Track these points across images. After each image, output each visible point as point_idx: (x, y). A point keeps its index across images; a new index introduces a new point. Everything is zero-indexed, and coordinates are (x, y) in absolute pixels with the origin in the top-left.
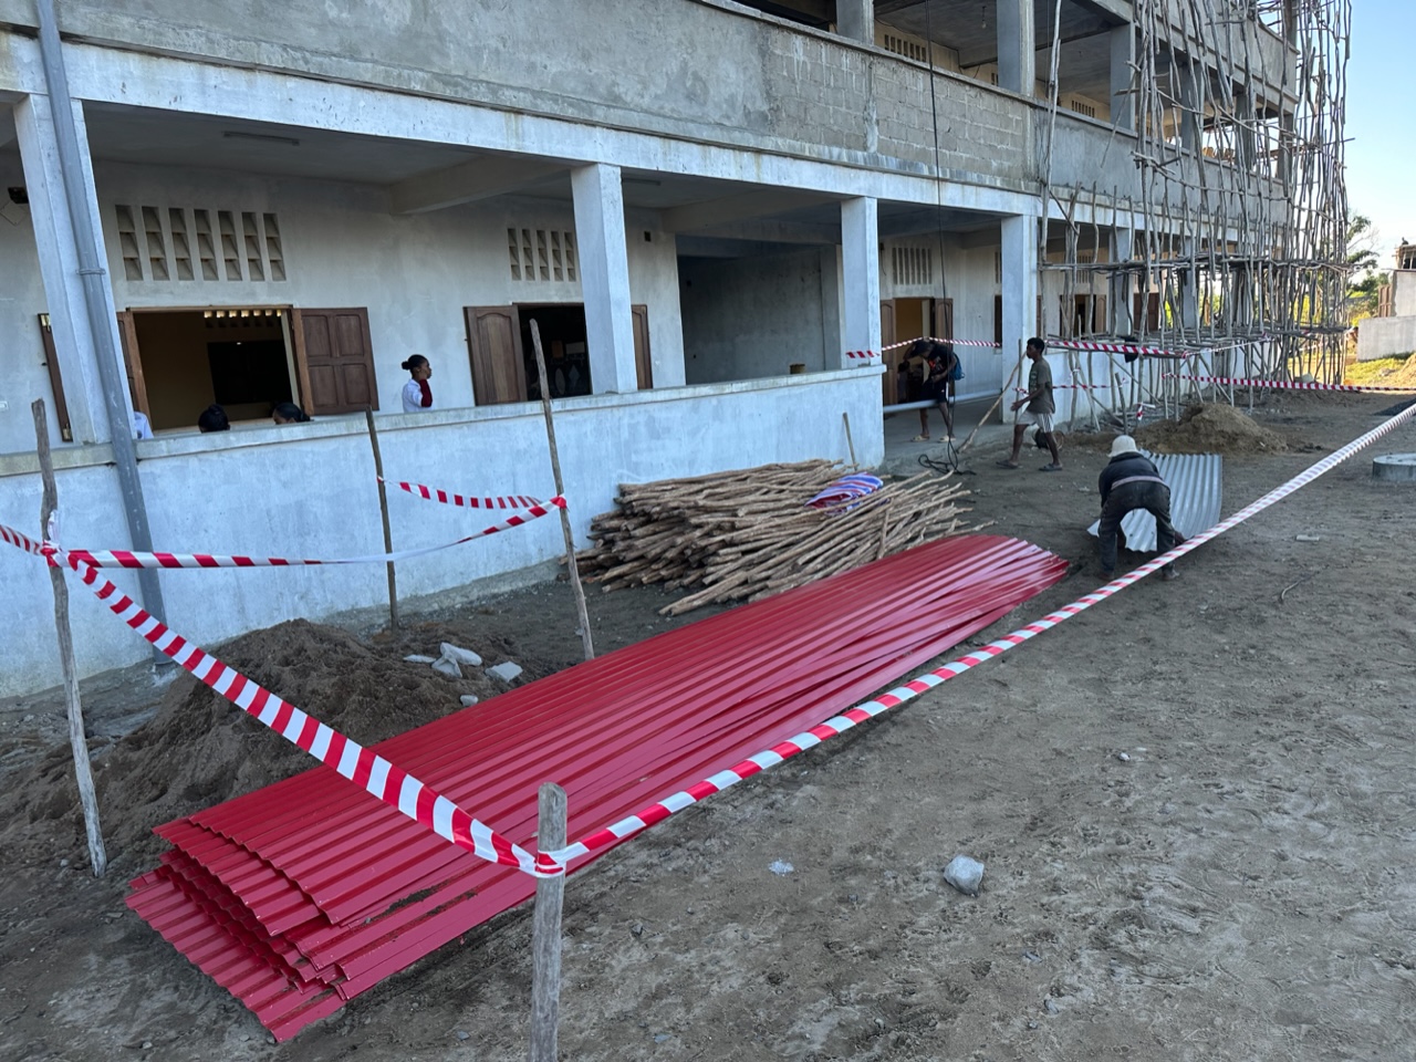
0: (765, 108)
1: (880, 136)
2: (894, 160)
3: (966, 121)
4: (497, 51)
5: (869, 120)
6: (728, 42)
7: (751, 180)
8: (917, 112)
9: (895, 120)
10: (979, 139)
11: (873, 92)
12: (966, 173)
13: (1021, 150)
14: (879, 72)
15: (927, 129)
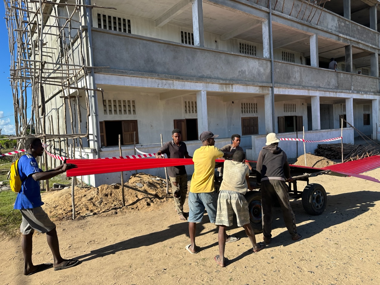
0: (337, 85)
1: (353, 88)
2: (356, 92)
3: (367, 83)
4: (308, 82)
5: (352, 85)
6: (333, 76)
7: (335, 97)
8: (359, 83)
9: (356, 85)
10: (369, 86)
11: (352, 80)
12: (367, 93)
13: (377, 87)
14: (353, 77)
15: (361, 85)
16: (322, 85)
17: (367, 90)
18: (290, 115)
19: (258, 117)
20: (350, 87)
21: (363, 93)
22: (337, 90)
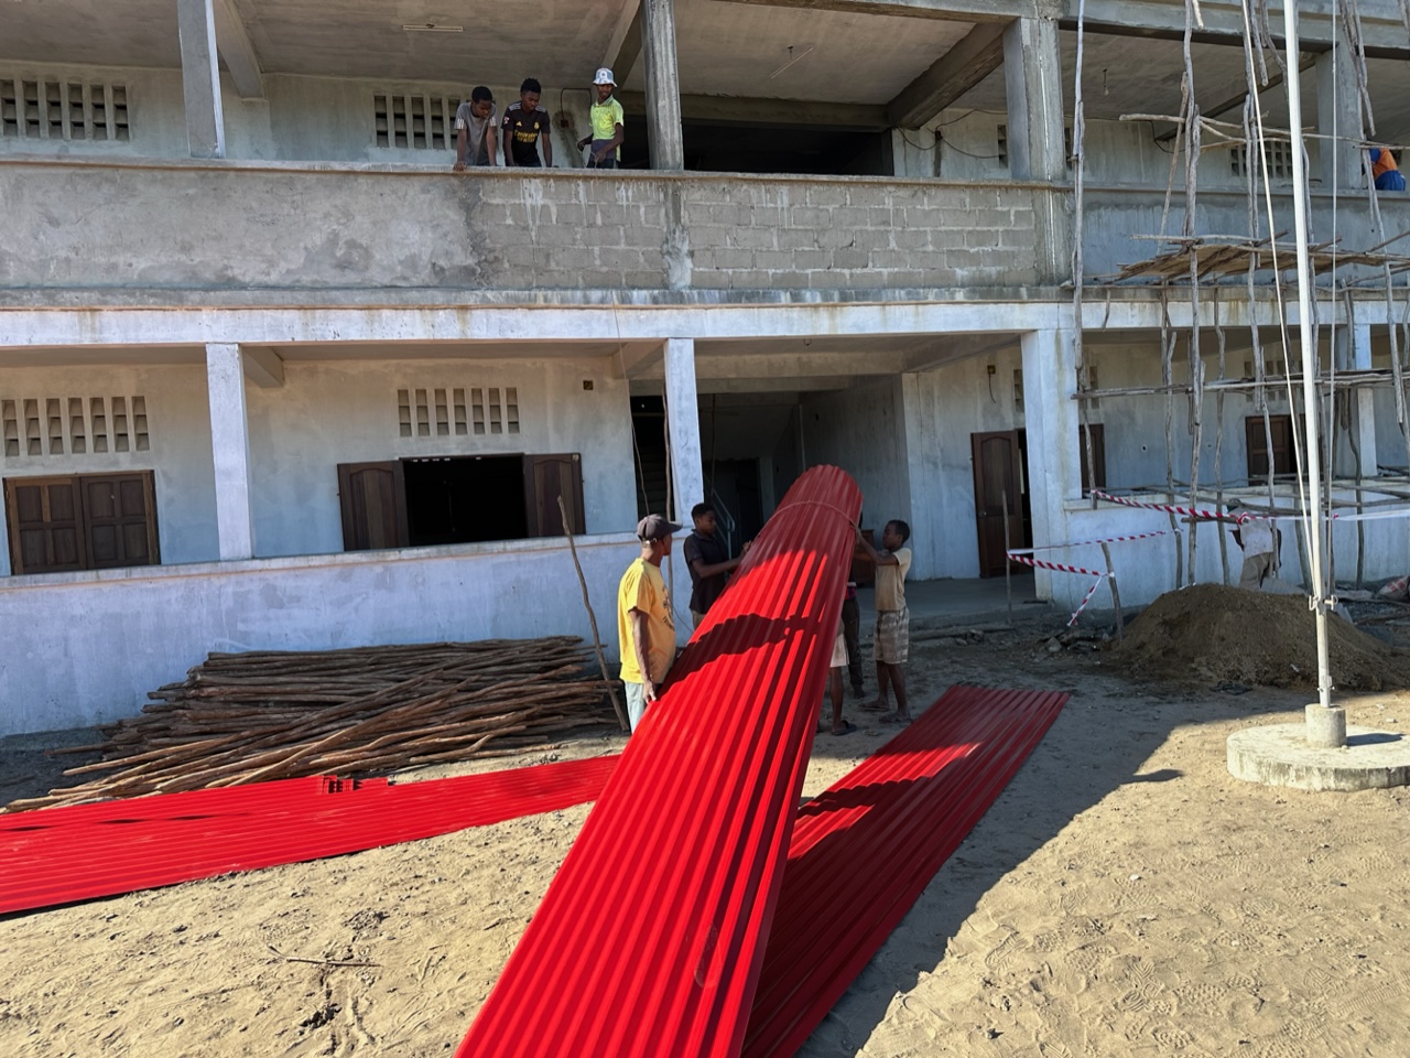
0: (470, 261)
1: (696, 269)
2: (716, 292)
3: (889, 228)
4: (67, 260)
5: (674, 253)
6: (406, 204)
7: (449, 338)
8: (775, 233)
9: (729, 247)
10: (923, 246)
11: (682, 220)
12: (879, 292)
13: (1032, 248)
14: (693, 197)
15: (800, 249)
16: (264, 266)
17: (889, 274)
18: (456, 452)
19: (152, 472)
20: (649, 269)
21: (819, 300)
22: (454, 295)
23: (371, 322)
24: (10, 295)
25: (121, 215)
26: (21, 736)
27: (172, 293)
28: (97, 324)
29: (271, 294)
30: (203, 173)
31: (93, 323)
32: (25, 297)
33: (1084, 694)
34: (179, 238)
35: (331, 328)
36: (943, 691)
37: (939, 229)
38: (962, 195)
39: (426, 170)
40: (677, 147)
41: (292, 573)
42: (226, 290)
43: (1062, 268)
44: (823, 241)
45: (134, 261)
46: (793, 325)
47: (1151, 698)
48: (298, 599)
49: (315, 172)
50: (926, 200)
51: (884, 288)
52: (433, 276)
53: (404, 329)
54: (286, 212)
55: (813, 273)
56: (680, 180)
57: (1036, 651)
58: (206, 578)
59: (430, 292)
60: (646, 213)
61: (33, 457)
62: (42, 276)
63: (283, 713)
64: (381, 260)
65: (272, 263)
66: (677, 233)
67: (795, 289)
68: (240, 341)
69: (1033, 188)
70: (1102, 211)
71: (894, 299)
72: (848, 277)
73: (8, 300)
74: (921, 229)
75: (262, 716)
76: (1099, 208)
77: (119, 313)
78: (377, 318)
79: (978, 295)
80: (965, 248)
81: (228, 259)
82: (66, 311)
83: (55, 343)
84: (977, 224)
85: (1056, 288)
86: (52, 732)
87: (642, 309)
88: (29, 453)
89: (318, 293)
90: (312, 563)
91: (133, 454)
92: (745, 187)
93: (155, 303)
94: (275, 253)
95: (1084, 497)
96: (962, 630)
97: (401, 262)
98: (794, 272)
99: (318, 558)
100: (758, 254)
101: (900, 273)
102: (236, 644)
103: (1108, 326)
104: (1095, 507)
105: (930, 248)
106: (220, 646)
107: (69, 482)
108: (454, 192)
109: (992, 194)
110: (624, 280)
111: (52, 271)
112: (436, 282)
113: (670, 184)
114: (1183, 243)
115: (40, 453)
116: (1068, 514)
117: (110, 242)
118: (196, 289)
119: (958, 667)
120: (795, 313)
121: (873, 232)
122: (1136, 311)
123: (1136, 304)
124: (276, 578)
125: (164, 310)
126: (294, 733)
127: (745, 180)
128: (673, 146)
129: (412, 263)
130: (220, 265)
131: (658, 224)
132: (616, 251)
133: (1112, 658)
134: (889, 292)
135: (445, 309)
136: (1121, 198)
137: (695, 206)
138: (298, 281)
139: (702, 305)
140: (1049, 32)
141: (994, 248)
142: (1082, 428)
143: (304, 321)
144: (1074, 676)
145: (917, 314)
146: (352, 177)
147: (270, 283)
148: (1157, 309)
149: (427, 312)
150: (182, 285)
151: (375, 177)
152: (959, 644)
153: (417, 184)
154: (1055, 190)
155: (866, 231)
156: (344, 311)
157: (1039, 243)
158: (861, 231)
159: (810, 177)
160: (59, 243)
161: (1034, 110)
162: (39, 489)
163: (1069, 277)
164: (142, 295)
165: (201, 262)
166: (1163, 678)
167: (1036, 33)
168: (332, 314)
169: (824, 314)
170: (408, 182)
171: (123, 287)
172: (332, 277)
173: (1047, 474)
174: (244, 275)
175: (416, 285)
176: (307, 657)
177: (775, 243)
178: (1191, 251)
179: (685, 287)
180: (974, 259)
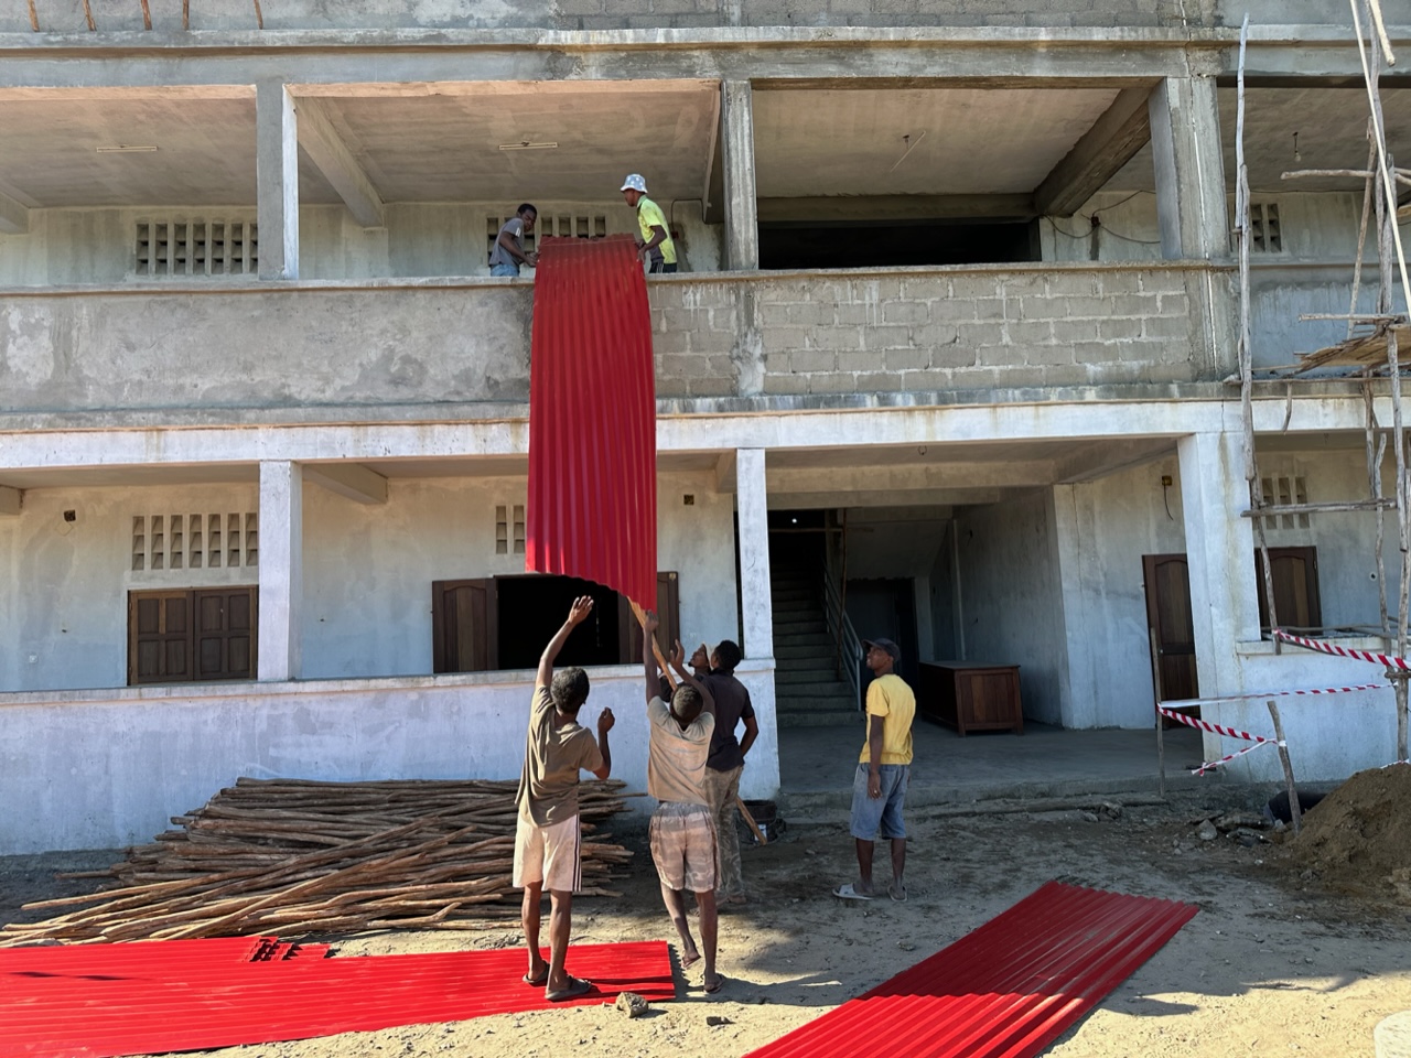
0: (525, 374)
1: (770, 374)
2: (791, 398)
3: (1001, 321)
4: (140, 383)
5: (745, 358)
6: (463, 317)
7: (501, 452)
8: (862, 332)
9: (808, 348)
10: (1044, 339)
11: (755, 323)
12: (988, 393)
13: (1186, 338)
14: (768, 298)
15: (892, 348)
16: (320, 383)
17: (1002, 372)
20: (716, 375)
21: (912, 404)
22: (506, 408)
23: (422, 438)
24: (85, 417)
25: (191, 339)
26: (59, 852)
27: (230, 412)
28: (162, 444)
29: (326, 412)
30: (268, 295)
31: (159, 443)
32: (98, 419)
33: (1220, 910)
34: (242, 359)
35: (382, 444)
36: (1036, 886)
37: (1065, 319)
38: (1094, 280)
39: (483, 283)
40: (752, 246)
41: (327, 697)
42: (280, 407)
43: (1227, 360)
44: (919, 338)
45: (199, 382)
46: (882, 432)
47: (1315, 926)
48: (330, 725)
49: (373, 289)
50: (1047, 287)
51: (995, 387)
52: (487, 389)
53: (456, 444)
54: (344, 329)
55: (906, 374)
56: (753, 280)
57: (1182, 837)
58: (243, 699)
59: (482, 406)
60: (715, 317)
61: (156, 571)
62: (116, 399)
63: (270, 853)
64: (436, 375)
65: (327, 380)
66: (749, 336)
67: (885, 393)
68: (293, 458)
69: (1185, 269)
70: (1279, 291)
71: (1007, 400)
72: (950, 377)
73: (83, 421)
74: (1042, 320)
75: (249, 856)
76: (1275, 289)
77: (183, 433)
78: (429, 434)
79: (1114, 394)
80: (1098, 340)
81: (286, 377)
82: (135, 431)
83: (122, 462)
84: (1113, 313)
85: (1217, 385)
86: (86, 851)
87: (707, 418)
88: (153, 567)
89: (370, 409)
90: (346, 688)
91: (243, 569)
92: (828, 284)
93: (213, 422)
94: (331, 370)
95: (1264, 639)
96: (1097, 801)
97: (455, 377)
98: (884, 374)
99: (351, 682)
100: (841, 355)
101: (1015, 370)
102: (267, 770)
103: (1289, 428)
104: (1278, 652)
105: (1054, 341)
106: (251, 771)
107: (184, 595)
108: (513, 304)
109: (1132, 278)
110: (688, 388)
111: (125, 393)
112: (489, 396)
113: (743, 285)
114: (1375, 322)
115: (162, 567)
116: (1242, 659)
117: (179, 365)
118: (253, 408)
119: (1071, 853)
120: (885, 418)
121: (982, 326)
122: (1329, 409)
123: (1330, 401)
124: (310, 702)
125: (224, 429)
126: (265, 880)
127: (828, 276)
128: (748, 245)
129: (466, 377)
130: (279, 383)
131: (728, 328)
132: (681, 358)
133: (1281, 856)
134: (1000, 393)
135: (499, 423)
136: (1304, 275)
137: (769, 308)
138: (352, 398)
139: (774, 412)
140: (1204, 92)
141: (1136, 339)
142: (1257, 552)
143: (357, 438)
144: (1219, 879)
145: (1037, 417)
146: (410, 292)
147: (325, 401)
148: (1359, 406)
149: (480, 426)
150: (241, 405)
151: (433, 292)
152: (1087, 820)
153: (475, 296)
154: (1214, 270)
155: (973, 325)
156: (396, 427)
157: (1195, 332)
158: (966, 325)
159: (903, 269)
160: (133, 366)
161: (1185, 179)
162: (157, 601)
163: (1236, 370)
164: (202, 414)
165: (261, 381)
166: (1344, 893)
167: (1187, 94)
168: (385, 430)
169: (919, 418)
170: (466, 295)
171: (188, 407)
172: (385, 392)
173: (1213, 609)
174: (300, 393)
175: (469, 399)
176: (327, 789)
177: (862, 342)
178: (1388, 333)
179: (755, 394)
180: (1109, 353)
